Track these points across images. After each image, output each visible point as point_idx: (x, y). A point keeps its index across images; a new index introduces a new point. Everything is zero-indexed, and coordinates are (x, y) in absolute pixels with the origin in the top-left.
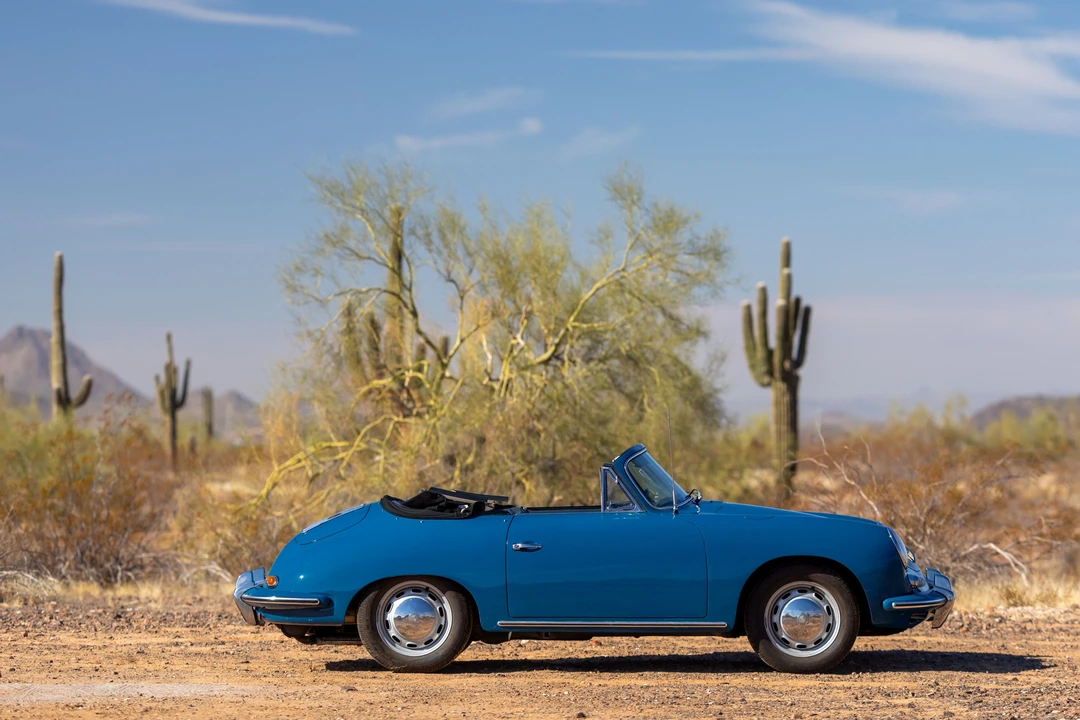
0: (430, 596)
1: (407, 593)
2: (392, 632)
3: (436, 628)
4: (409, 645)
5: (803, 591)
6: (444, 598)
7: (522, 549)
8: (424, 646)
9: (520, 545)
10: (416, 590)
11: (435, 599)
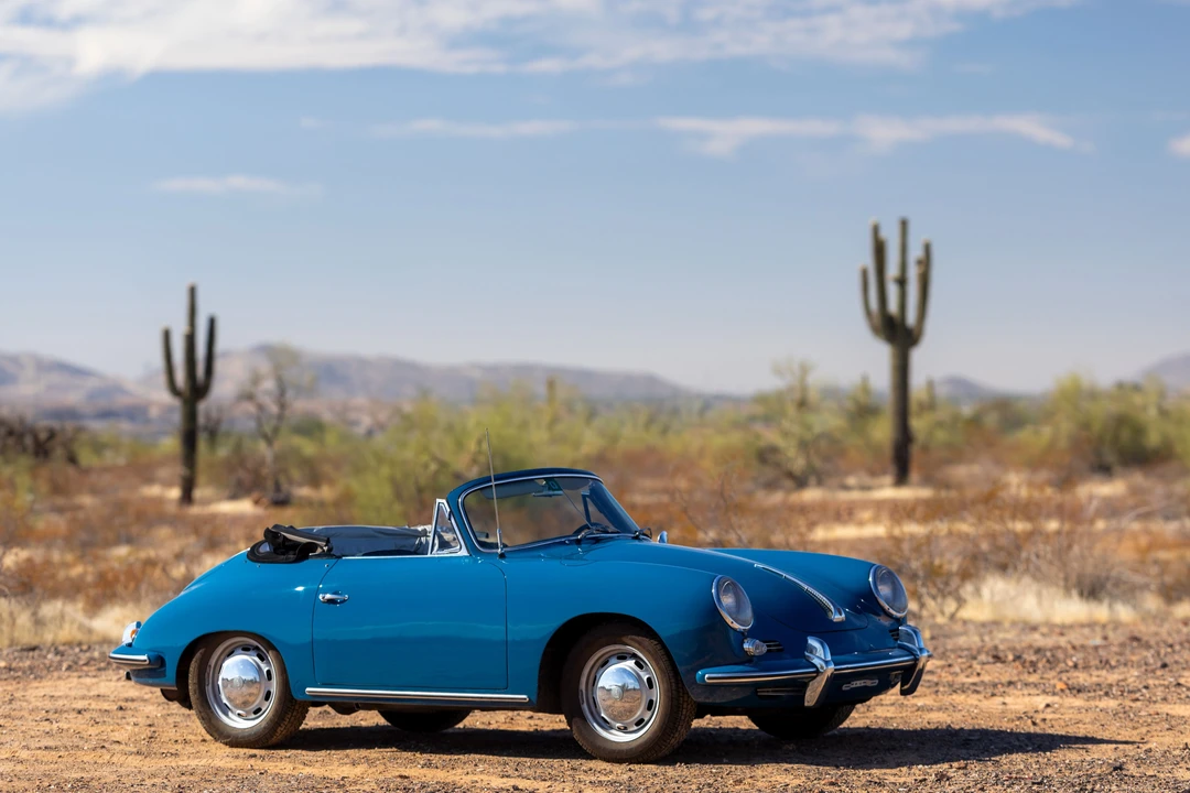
0: (259, 657)
1: (237, 653)
5: (622, 658)
7: (331, 601)
9: (328, 596)
10: (245, 649)
11: (262, 660)
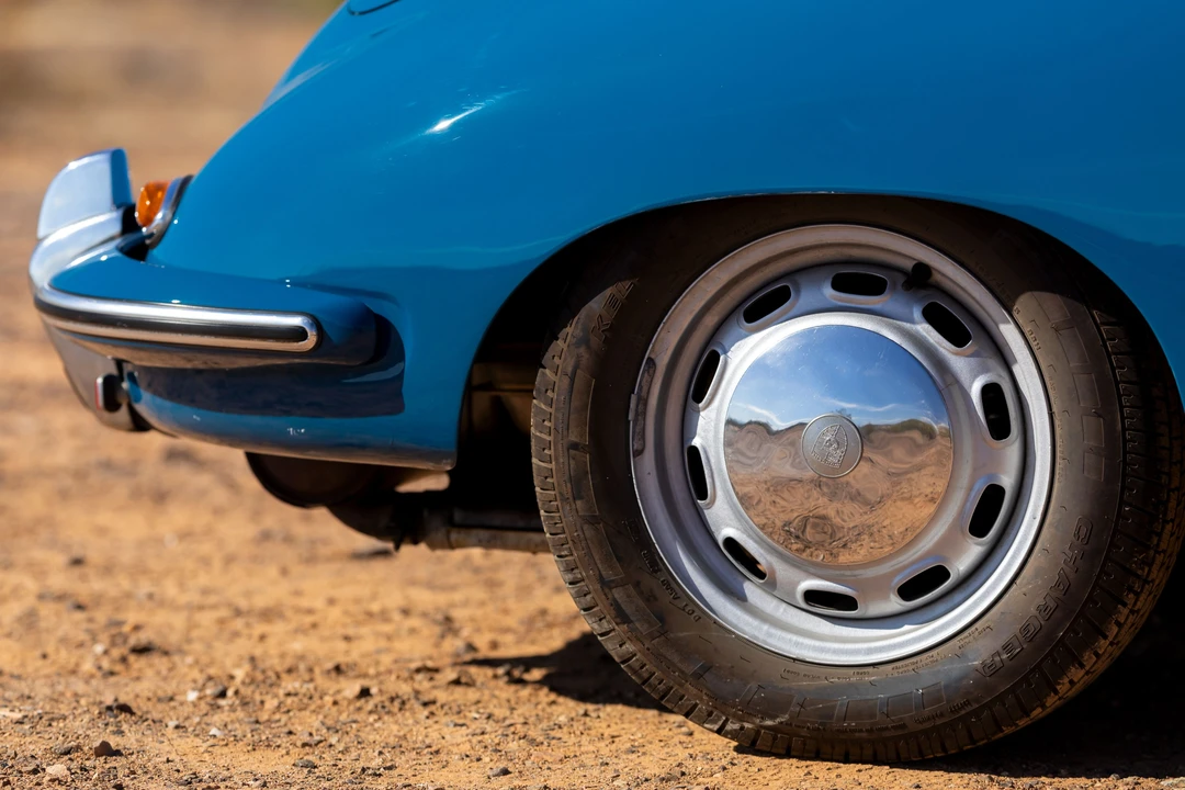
0: (934, 316)
1: (805, 297)
2: (725, 520)
3: (962, 503)
4: (813, 597)
6: (1009, 333)
8: (895, 604)
10: (858, 280)
11: (957, 336)
